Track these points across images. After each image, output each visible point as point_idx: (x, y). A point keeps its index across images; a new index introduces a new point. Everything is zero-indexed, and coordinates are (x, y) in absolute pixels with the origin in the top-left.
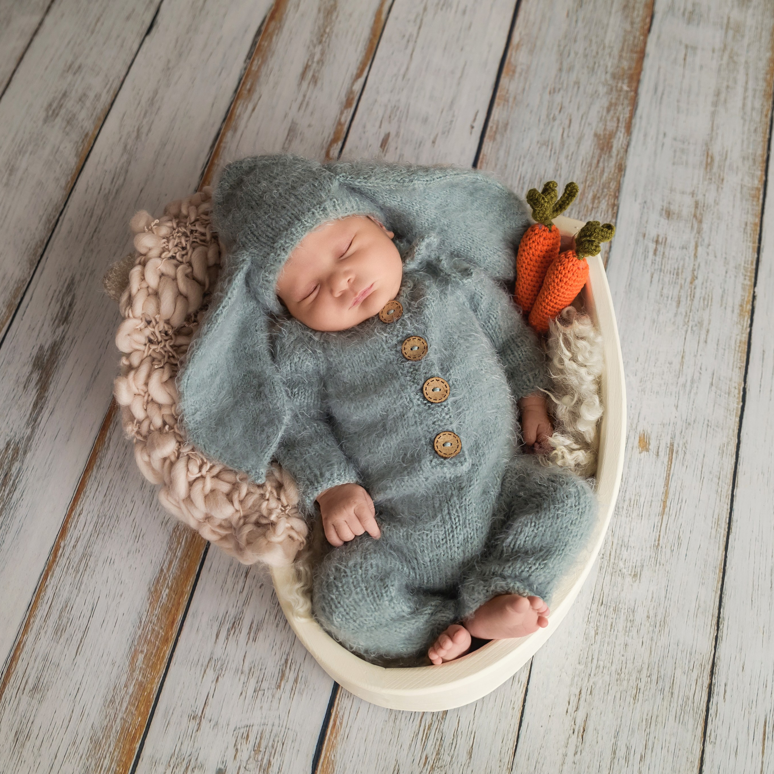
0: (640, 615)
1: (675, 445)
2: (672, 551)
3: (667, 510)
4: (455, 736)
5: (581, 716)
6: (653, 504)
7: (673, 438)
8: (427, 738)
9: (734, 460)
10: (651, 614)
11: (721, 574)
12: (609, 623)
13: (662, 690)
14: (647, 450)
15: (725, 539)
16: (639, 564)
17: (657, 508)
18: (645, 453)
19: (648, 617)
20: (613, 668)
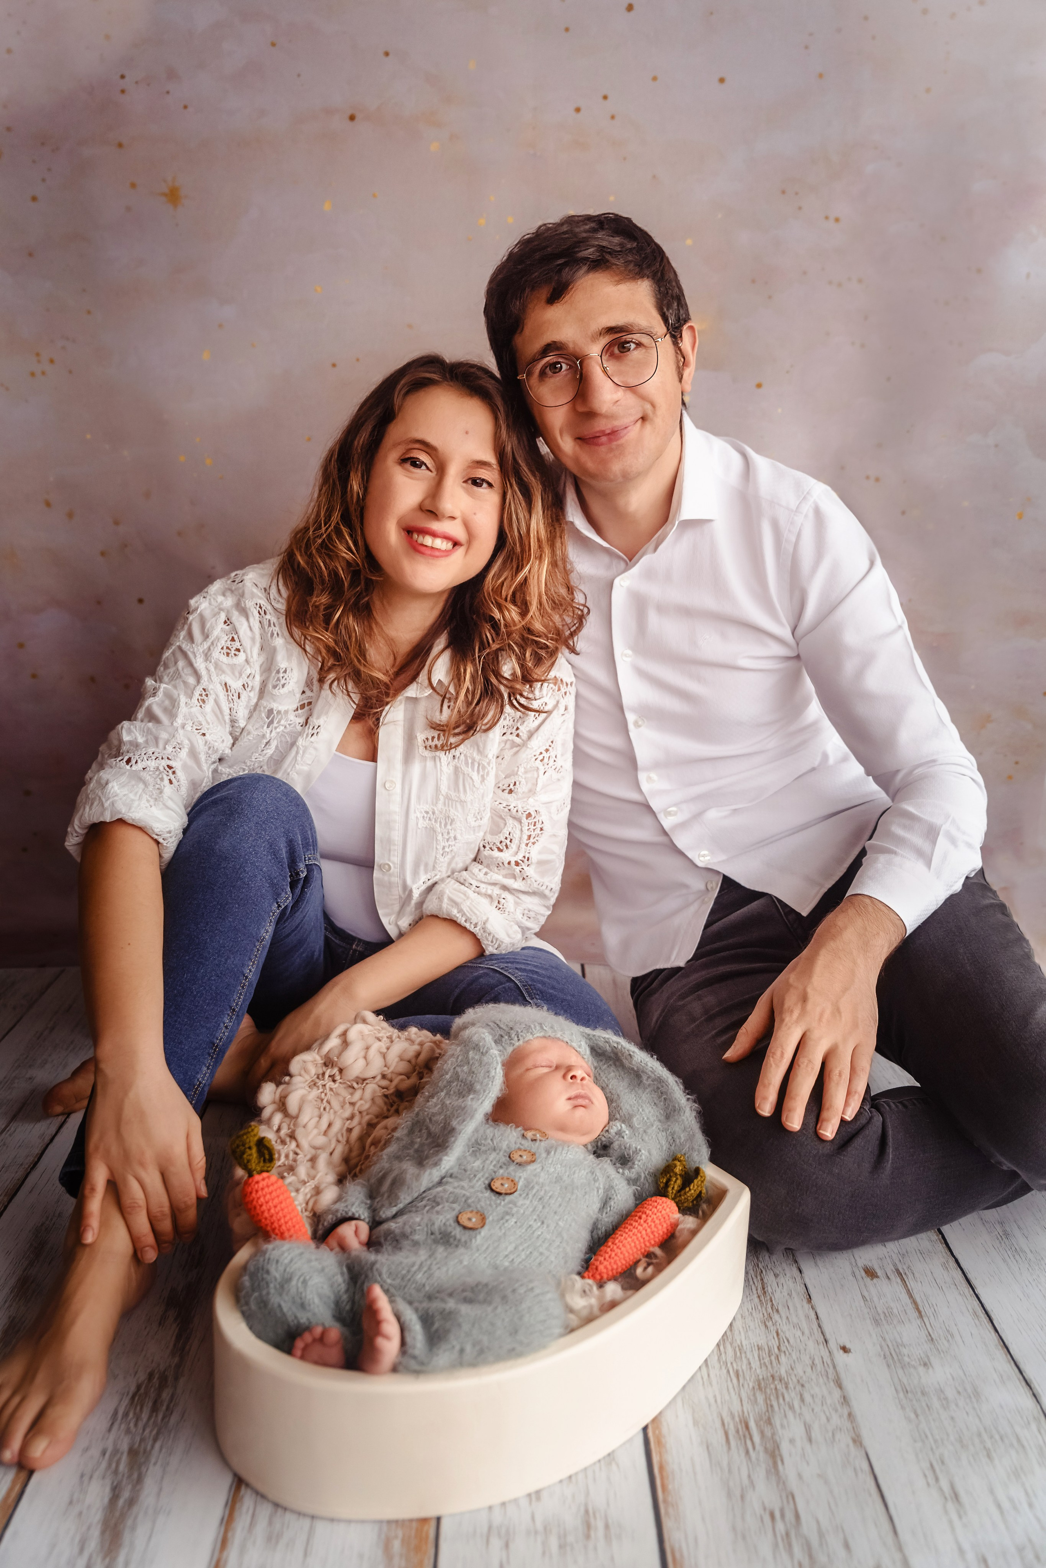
0: (950, 1393)
1: (901, 1271)
2: (948, 1341)
3: (923, 1313)
4: (821, 1535)
5: (944, 1484)
6: (907, 1311)
7: (895, 1265)
8: (790, 1545)
9: (960, 1272)
10: (960, 1389)
11: (1005, 1350)
12: (924, 1404)
13: (1012, 1445)
14: (877, 1277)
15: (991, 1324)
16: (923, 1355)
17: (913, 1314)
18: (875, 1280)
19: (959, 1393)
20: (952, 1438)
